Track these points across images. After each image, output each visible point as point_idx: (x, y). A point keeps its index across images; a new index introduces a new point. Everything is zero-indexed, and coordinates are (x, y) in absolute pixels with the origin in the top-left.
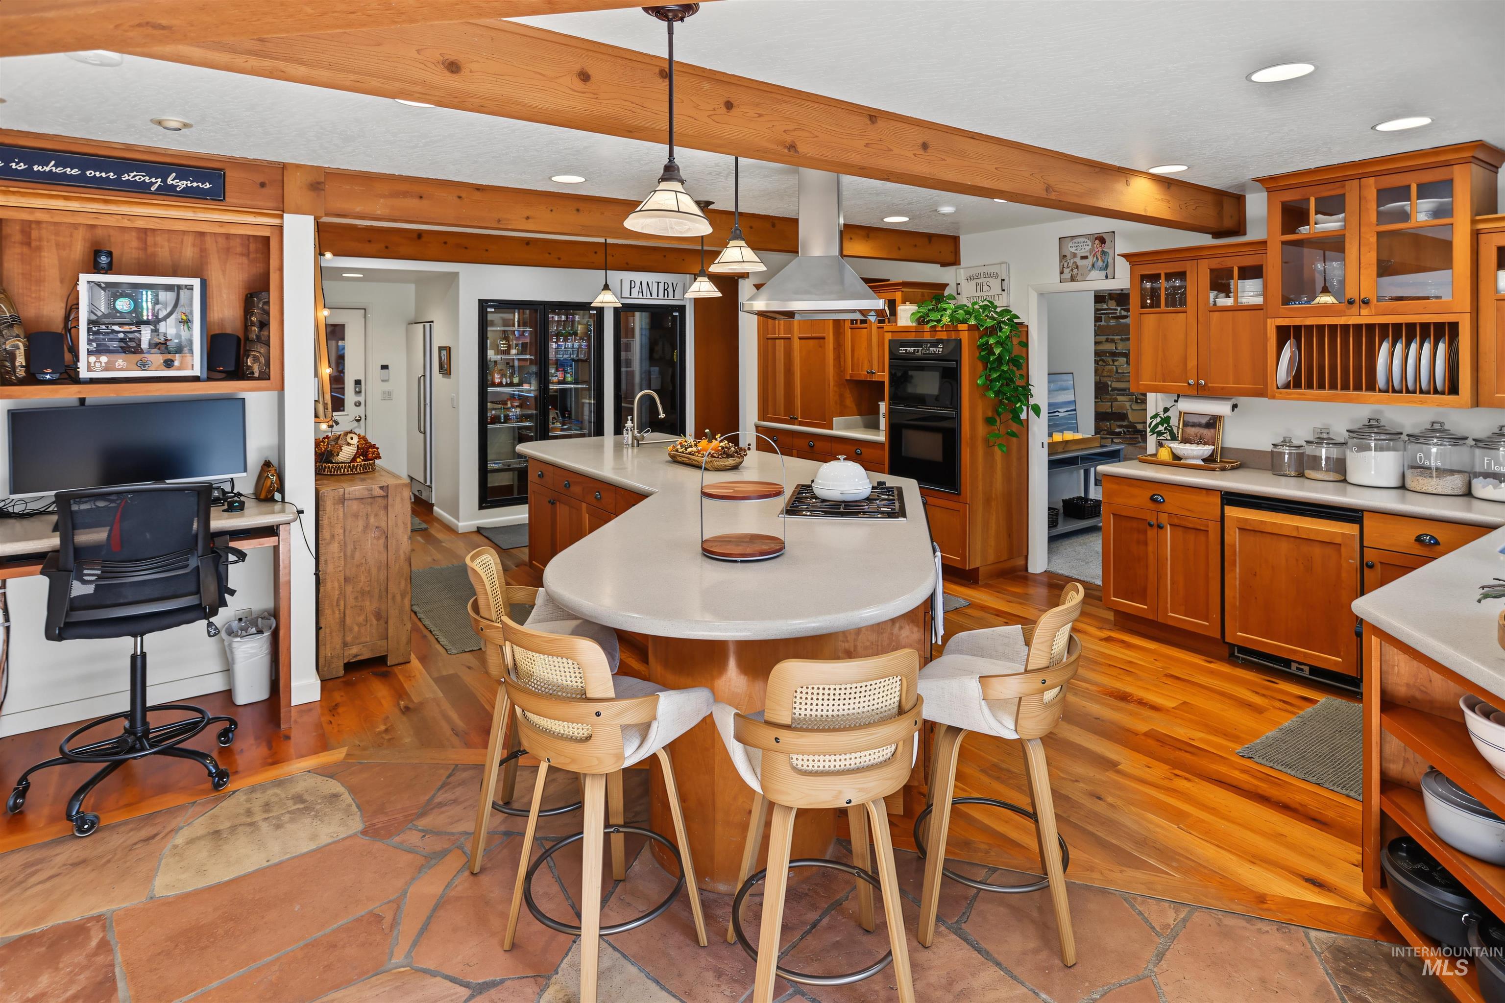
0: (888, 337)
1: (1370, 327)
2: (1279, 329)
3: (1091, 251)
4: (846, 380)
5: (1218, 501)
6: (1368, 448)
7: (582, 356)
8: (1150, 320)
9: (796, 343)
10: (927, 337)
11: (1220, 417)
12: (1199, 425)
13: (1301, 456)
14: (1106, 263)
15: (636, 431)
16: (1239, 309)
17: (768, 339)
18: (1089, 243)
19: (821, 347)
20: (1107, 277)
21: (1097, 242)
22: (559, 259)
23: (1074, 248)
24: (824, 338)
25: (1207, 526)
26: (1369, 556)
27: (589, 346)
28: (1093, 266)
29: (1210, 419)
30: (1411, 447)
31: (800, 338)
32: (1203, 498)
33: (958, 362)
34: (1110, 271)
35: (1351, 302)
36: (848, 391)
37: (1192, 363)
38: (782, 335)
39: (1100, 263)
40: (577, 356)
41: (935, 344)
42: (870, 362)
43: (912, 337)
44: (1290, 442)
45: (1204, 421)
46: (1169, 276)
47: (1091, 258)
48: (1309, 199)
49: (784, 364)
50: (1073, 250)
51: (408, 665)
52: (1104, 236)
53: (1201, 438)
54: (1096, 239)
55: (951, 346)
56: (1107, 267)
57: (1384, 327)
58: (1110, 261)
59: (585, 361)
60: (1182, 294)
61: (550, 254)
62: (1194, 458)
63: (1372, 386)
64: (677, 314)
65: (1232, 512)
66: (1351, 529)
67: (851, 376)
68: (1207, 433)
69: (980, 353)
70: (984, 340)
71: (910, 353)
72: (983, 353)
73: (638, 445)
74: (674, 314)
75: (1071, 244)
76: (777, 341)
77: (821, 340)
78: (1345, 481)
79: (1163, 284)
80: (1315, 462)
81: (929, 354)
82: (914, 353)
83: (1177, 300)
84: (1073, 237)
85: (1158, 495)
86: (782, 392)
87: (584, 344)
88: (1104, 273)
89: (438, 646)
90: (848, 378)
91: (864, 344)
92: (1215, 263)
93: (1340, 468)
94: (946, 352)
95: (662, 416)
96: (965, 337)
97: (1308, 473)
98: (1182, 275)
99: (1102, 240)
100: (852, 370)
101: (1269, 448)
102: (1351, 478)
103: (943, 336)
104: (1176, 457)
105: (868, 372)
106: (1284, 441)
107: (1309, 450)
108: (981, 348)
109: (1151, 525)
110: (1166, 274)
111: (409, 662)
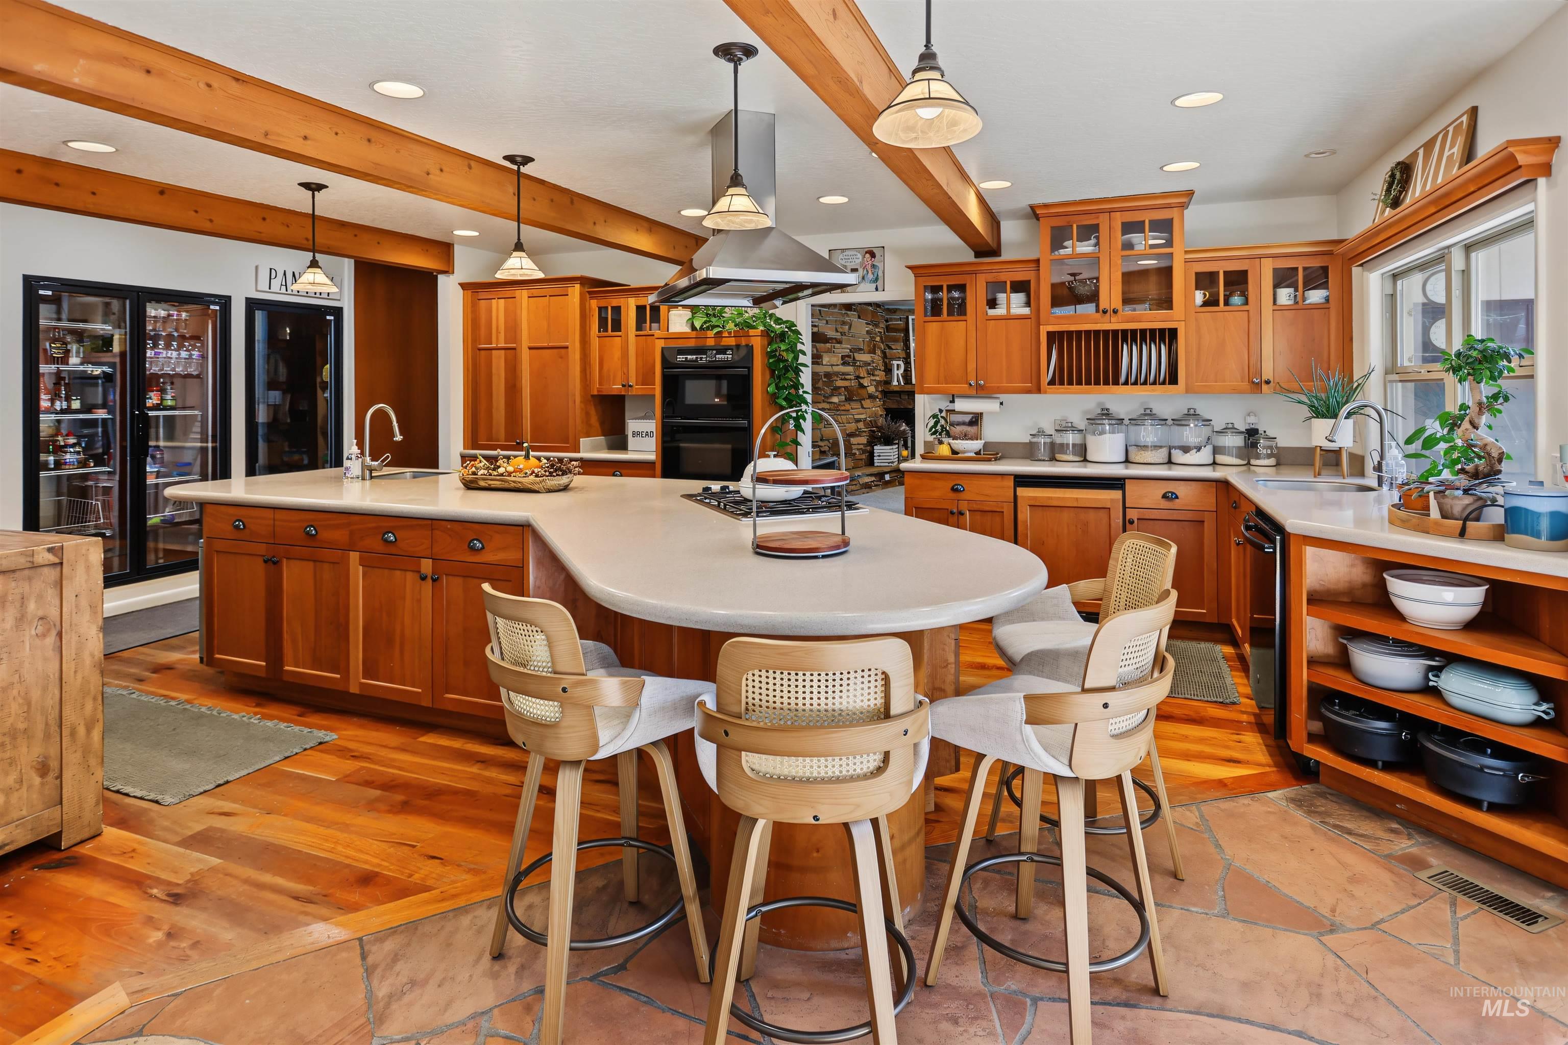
0: (660, 344)
1: (1115, 332)
2: (1050, 335)
3: (861, 264)
4: (593, 396)
5: (1012, 484)
6: (1102, 433)
7: (193, 370)
8: (933, 327)
9: (525, 356)
10: (711, 342)
11: (982, 414)
12: (964, 424)
13: (1052, 444)
14: (876, 275)
15: (368, 459)
16: (1009, 318)
17: (480, 350)
18: (859, 256)
19: (561, 357)
20: (877, 289)
21: (868, 256)
22: (211, 221)
23: (844, 261)
24: (567, 348)
25: (1003, 508)
26: (1132, 514)
27: (204, 357)
28: (863, 278)
29: (973, 417)
30: (1132, 428)
31: (530, 348)
32: (998, 482)
33: (750, 369)
34: (880, 283)
35: (1105, 312)
36: (593, 408)
37: (972, 366)
38: (502, 345)
39: (870, 276)
40: (185, 368)
41: (723, 351)
42: (626, 375)
43: (691, 344)
44: (1043, 432)
45: (967, 418)
46: (950, 288)
47: (861, 270)
48: (1072, 226)
49: (506, 379)
50: (843, 262)
51: (99, 838)
52: (875, 251)
53: (965, 435)
54: (866, 253)
55: (743, 352)
56: (876, 280)
57: (1125, 332)
58: (880, 274)
59: (198, 376)
60: (960, 305)
61: (196, 212)
62: (970, 452)
63: (1116, 382)
64: (332, 318)
65: (1023, 492)
66: (1116, 494)
67: (598, 391)
68: (971, 430)
69: (768, 360)
70: (774, 346)
71: (691, 361)
72: (771, 361)
73: (372, 477)
74: (328, 318)
75: (841, 257)
76: (493, 351)
77: (563, 351)
78: (1085, 460)
79: (943, 295)
80: (1063, 448)
81: (715, 361)
82: (696, 360)
83: (958, 309)
84: (843, 250)
85: (958, 485)
86: (503, 412)
87: (195, 353)
88: (874, 285)
89: (128, 800)
90: (596, 393)
91: (617, 354)
92: (991, 277)
93: (1082, 452)
94: (736, 358)
95: (398, 438)
96: (757, 343)
97: (1058, 456)
98: (962, 288)
99: (873, 255)
100: (600, 384)
101: (1026, 439)
102: (1089, 458)
103: (732, 342)
104: (954, 452)
105: (623, 386)
106: (1039, 432)
107: (1059, 439)
108: (770, 355)
109: (952, 513)
110: (948, 286)
111: (99, 835)
